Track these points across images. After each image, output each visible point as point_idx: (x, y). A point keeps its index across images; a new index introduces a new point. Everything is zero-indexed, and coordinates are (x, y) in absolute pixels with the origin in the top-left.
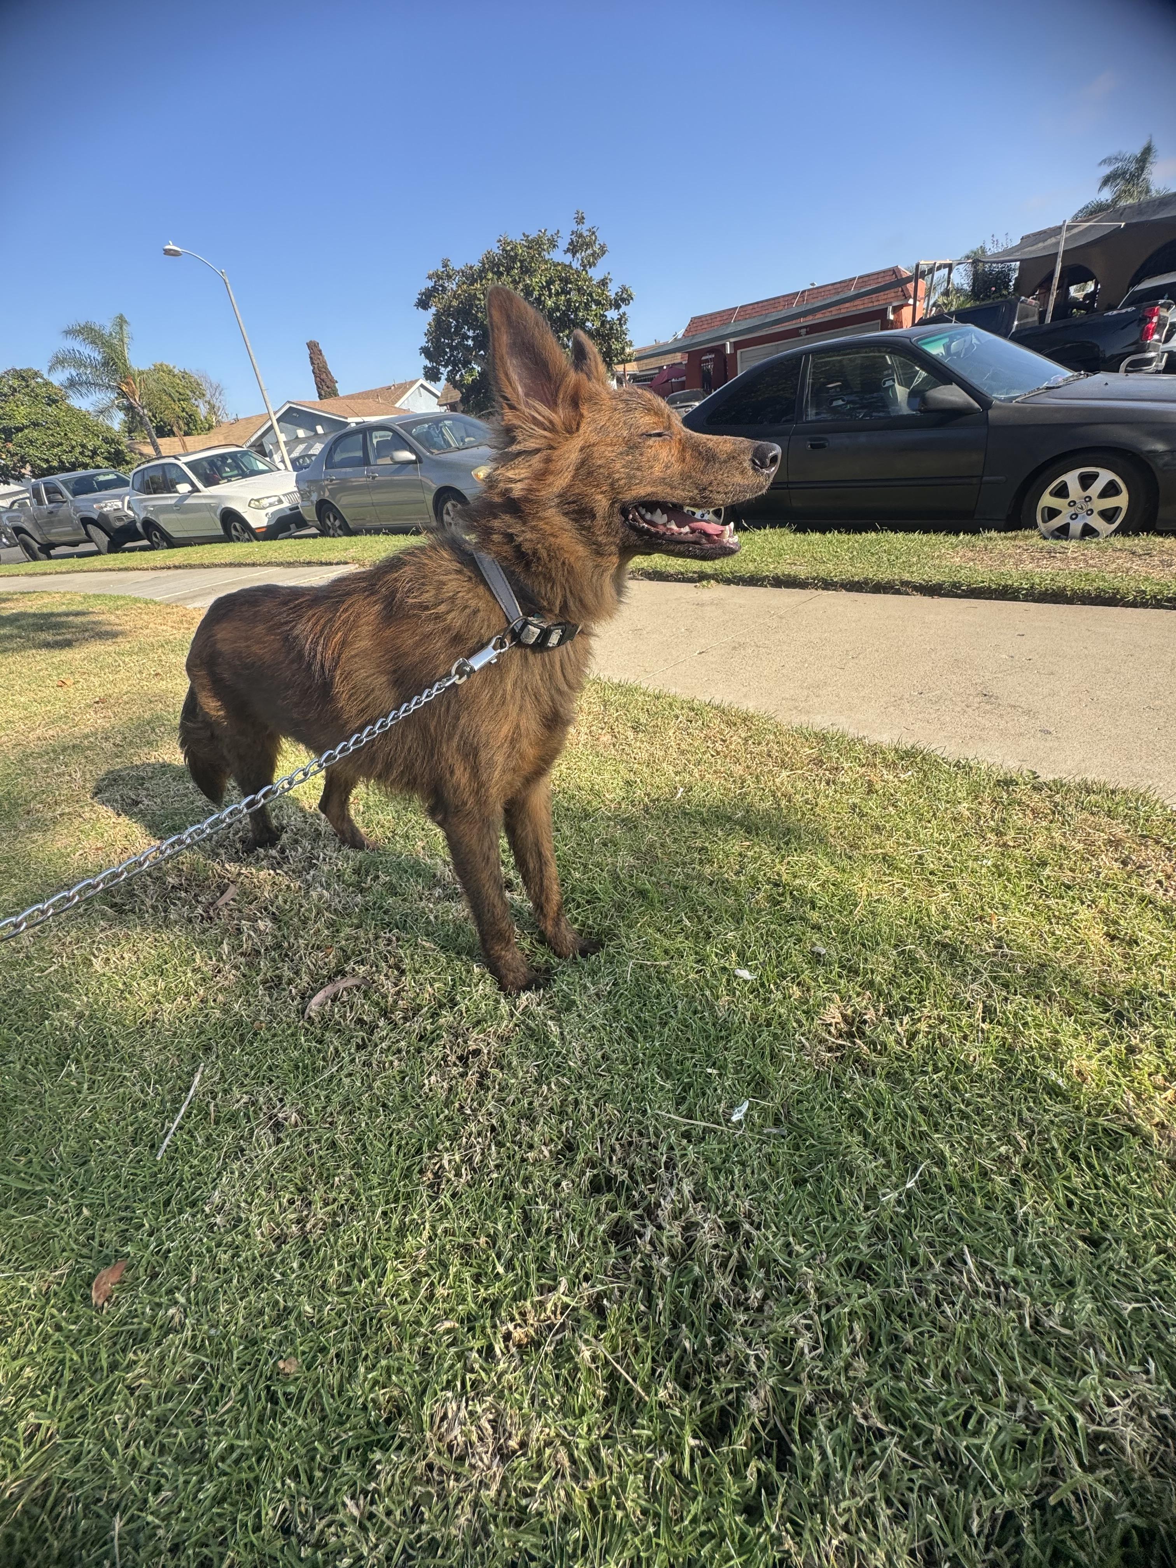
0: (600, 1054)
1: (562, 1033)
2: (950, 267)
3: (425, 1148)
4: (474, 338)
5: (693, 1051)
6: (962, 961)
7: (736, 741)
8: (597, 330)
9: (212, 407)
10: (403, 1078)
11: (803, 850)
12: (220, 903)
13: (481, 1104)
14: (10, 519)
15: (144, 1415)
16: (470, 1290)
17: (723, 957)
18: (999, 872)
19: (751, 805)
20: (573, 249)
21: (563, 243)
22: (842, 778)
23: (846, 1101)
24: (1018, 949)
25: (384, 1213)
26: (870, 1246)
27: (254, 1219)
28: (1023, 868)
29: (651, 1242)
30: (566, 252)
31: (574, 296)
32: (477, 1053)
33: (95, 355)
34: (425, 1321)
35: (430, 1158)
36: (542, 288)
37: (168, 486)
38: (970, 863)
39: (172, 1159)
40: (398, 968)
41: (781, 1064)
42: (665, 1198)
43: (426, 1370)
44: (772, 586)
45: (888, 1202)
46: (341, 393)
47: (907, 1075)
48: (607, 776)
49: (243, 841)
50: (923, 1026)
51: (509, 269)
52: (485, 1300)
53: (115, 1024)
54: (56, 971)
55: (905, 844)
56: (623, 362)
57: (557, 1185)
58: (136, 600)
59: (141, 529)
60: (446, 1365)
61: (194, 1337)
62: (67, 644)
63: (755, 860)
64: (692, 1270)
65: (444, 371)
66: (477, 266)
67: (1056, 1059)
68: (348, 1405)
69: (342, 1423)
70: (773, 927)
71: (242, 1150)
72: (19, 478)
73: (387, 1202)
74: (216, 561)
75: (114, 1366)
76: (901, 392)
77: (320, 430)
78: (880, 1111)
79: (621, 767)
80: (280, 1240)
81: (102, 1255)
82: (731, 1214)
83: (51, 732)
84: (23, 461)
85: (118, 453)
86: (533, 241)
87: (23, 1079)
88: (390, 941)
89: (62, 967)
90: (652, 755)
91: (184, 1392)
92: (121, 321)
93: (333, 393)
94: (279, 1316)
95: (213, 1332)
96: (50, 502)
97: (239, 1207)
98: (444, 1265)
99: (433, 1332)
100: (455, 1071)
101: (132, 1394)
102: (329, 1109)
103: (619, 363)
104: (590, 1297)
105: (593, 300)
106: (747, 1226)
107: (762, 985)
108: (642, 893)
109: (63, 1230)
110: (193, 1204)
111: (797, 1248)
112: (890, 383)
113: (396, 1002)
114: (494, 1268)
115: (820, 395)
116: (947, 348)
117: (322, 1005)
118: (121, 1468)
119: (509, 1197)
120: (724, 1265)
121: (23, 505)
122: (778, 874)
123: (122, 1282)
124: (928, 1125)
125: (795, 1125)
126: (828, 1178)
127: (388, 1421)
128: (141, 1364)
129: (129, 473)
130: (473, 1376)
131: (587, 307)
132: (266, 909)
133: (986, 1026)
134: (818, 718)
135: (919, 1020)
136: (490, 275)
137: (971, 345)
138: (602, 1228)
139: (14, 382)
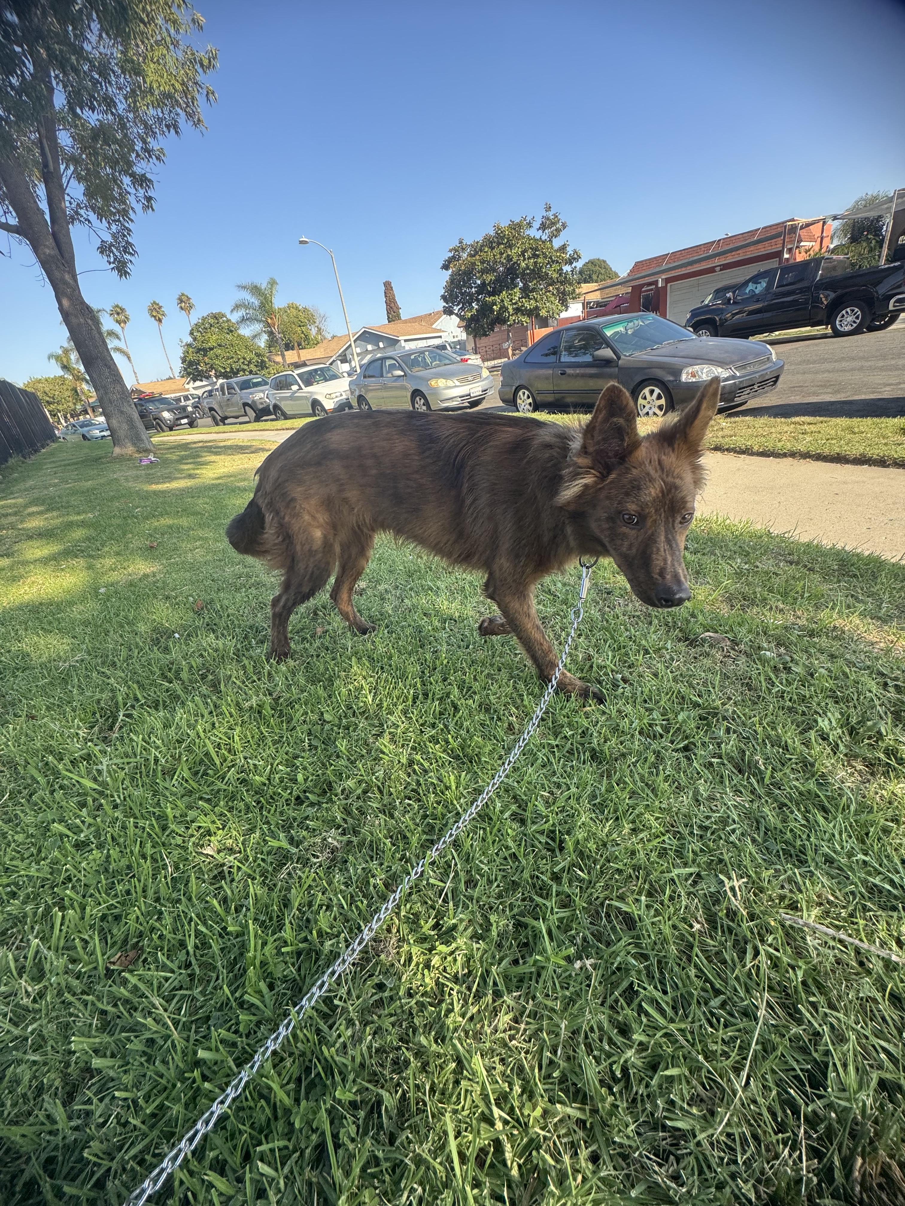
8: (556, 279)
9: (319, 329)
14: (207, 403)
20: (543, 227)
21: (536, 225)
30: (538, 230)
31: (540, 259)
33: (255, 301)
36: (520, 255)
37: (287, 387)
46: (403, 317)
51: (498, 245)
59: (272, 409)
65: (456, 309)
66: (480, 242)
72: (208, 377)
77: (381, 345)
84: (212, 368)
85: (263, 362)
86: (516, 224)
92: (273, 283)
93: (398, 317)
96: (229, 394)
105: (554, 261)
129: (269, 377)
136: (486, 249)
139: (212, 321)
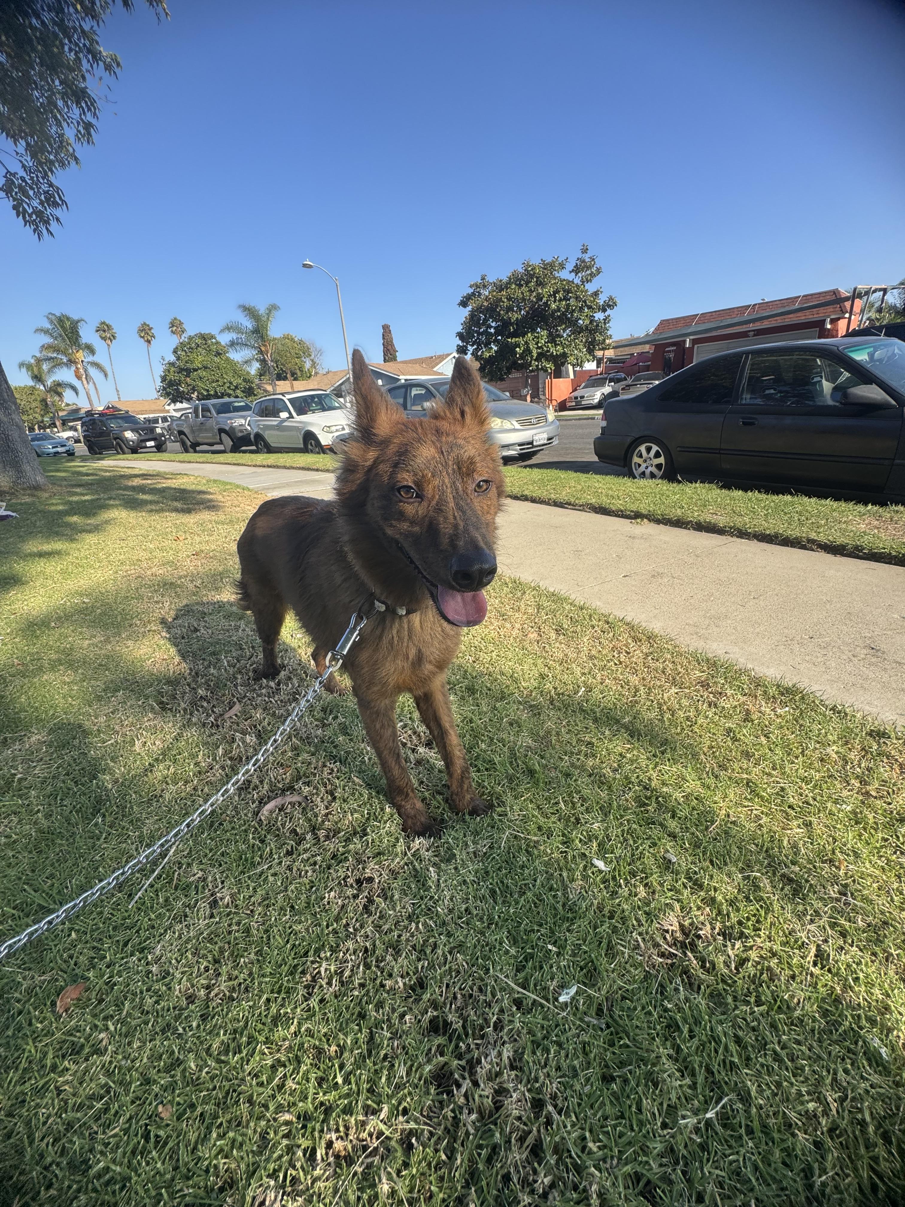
0: (464, 906)
1: (438, 880)
2: (885, 291)
3: (311, 952)
4: (495, 328)
5: (541, 925)
6: (803, 899)
7: (638, 655)
8: (587, 326)
9: (314, 363)
10: (312, 887)
11: (675, 762)
12: (227, 716)
13: (362, 927)
14: (177, 425)
15: (60, 1117)
16: (312, 1091)
17: (586, 843)
18: (856, 819)
19: (638, 713)
20: (577, 270)
21: (570, 266)
22: (722, 703)
23: (666, 1010)
24: (862, 901)
25: (268, 1000)
26: (661, 1165)
27: (178, 976)
28: (881, 819)
29: (466, 1095)
30: (571, 272)
31: (572, 302)
32: (370, 880)
33: (248, 324)
34: (272, 1108)
35: (313, 962)
36: (551, 295)
37: (275, 413)
38: (829, 805)
39: (139, 909)
40: (332, 794)
41: (614, 957)
42: (486, 1056)
43: (260, 1153)
44: (695, 529)
45: (686, 1126)
46: (399, 359)
47: (730, 999)
48: (526, 667)
49: (255, 671)
50: (753, 955)
51: (527, 283)
52: (322, 1104)
53: (135, 792)
54: (112, 744)
55: (769, 775)
56: (603, 349)
57: (402, 1016)
58: (238, 486)
59: (253, 439)
60: (275, 1155)
61: (111, 1062)
62: (189, 511)
63: (632, 761)
64: (493, 1135)
65: (471, 349)
66: (505, 279)
67: (882, 1025)
68: (196, 1164)
69: (188, 1178)
70: (634, 826)
71: (186, 916)
72: (189, 400)
73: (272, 992)
74: (295, 465)
75: (54, 1067)
76: (827, 386)
78: (697, 1030)
79: (539, 662)
80: (191, 999)
81: (74, 972)
82: (539, 1091)
83: (160, 572)
84: (194, 390)
85: (251, 388)
86: (548, 264)
87: (68, 820)
88: (332, 770)
89: (116, 742)
90: (566, 655)
91: (91, 1107)
92: (271, 309)
93: (394, 359)
94: (172, 1064)
95: (123, 1063)
96: (203, 417)
97: (170, 962)
98: (299, 1062)
99: (275, 1120)
100: (350, 892)
101: (58, 1095)
102: (253, 899)
103: (600, 349)
104: (403, 1131)
105: (586, 305)
106: (550, 1108)
107: (614, 878)
108: (531, 772)
109: (55, 946)
110: (142, 951)
111: (591, 1145)
112: (819, 379)
113: (323, 822)
114: (335, 1077)
115: (755, 385)
116: (871, 355)
117: (271, 812)
118: (32, 1156)
119: (362, 1016)
120: (522, 1140)
121: (187, 417)
122: (650, 779)
123: (79, 999)
124: (740, 1056)
125: (614, 1020)
126: (633, 1083)
127: (222, 1189)
128: (70, 1072)
129: (254, 402)
130: (294, 1173)
131: (581, 309)
132: (255, 726)
133: (816, 971)
134: (715, 646)
135: (751, 948)
136: (513, 286)
137: (894, 354)
138: (428, 1068)
139: (199, 341)
